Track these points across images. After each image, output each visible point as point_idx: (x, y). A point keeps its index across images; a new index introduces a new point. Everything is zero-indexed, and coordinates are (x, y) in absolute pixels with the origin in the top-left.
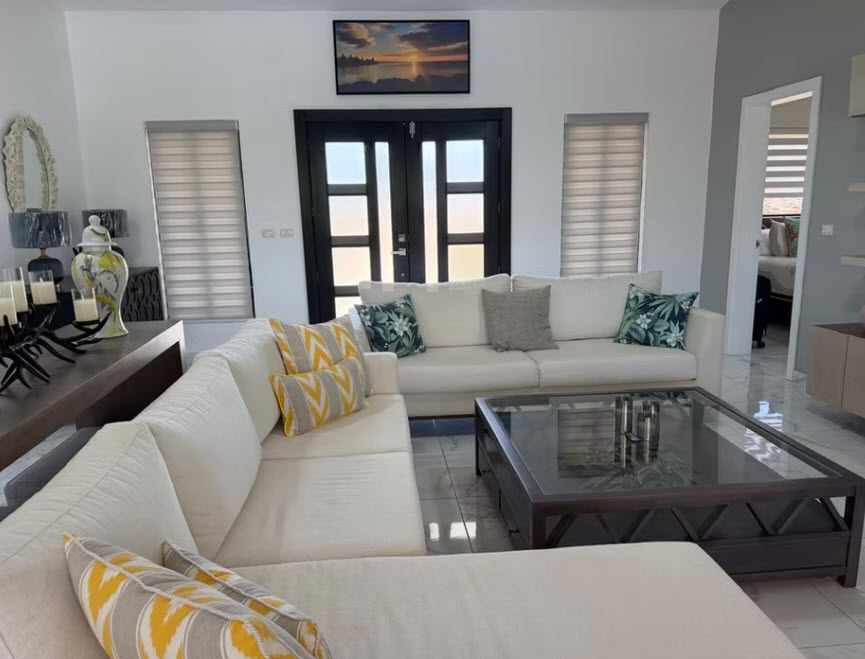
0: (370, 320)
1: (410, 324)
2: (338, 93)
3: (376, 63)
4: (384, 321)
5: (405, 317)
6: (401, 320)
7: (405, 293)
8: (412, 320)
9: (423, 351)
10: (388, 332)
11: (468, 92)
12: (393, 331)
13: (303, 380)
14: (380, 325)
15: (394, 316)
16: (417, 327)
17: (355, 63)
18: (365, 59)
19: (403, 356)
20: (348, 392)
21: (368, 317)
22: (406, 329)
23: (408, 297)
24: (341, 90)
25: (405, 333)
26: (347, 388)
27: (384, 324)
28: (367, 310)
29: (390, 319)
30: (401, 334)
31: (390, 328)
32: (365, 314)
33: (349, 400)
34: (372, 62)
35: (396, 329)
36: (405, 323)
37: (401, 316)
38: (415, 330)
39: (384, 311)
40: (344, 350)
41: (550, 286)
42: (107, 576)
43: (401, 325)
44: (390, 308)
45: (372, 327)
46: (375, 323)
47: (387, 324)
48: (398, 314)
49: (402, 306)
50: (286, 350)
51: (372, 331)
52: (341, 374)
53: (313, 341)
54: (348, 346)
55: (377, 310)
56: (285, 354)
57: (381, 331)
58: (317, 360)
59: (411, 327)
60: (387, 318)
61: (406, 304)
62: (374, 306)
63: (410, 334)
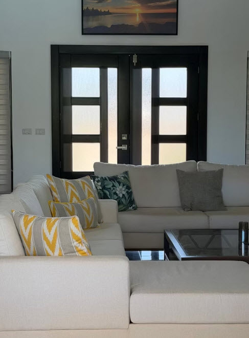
0: (101, 186)
1: (127, 190)
2: (83, 34)
3: (111, 14)
4: (110, 186)
5: (124, 185)
6: (121, 187)
7: (125, 170)
8: (128, 188)
9: (135, 209)
10: (112, 194)
11: (177, 34)
12: (115, 193)
13: (66, 206)
14: (107, 189)
15: (116, 184)
16: (131, 192)
17: (96, 13)
18: (103, 11)
19: (122, 211)
20: (89, 215)
21: (100, 184)
22: (124, 193)
23: (126, 173)
24: (85, 32)
25: (123, 195)
26: (88, 212)
27: (110, 188)
28: (99, 179)
29: (114, 186)
30: (121, 196)
31: (114, 191)
32: (98, 181)
33: (90, 219)
34: (108, 13)
35: (117, 192)
36: (124, 189)
37: (121, 184)
38: (130, 194)
39: (110, 180)
40: (86, 194)
41: (223, 169)
42: (30, 217)
43: (121, 190)
44: (114, 179)
45: (102, 190)
46: (104, 188)
47: (112, 188)
48: (119, 183)
49: (122, 178)
50: (55, 192)
51: (102, 192)
52: (85, 205)
53: (70, 188)
54: (89, 192)
55: (106, 179)
56: (54, 194)
57: (108, 193)
58: (72, 198)
59: (127, 192)
60: (112, 185)
61: (125, 177)
62: (103, 177)
63: (127, 196)
